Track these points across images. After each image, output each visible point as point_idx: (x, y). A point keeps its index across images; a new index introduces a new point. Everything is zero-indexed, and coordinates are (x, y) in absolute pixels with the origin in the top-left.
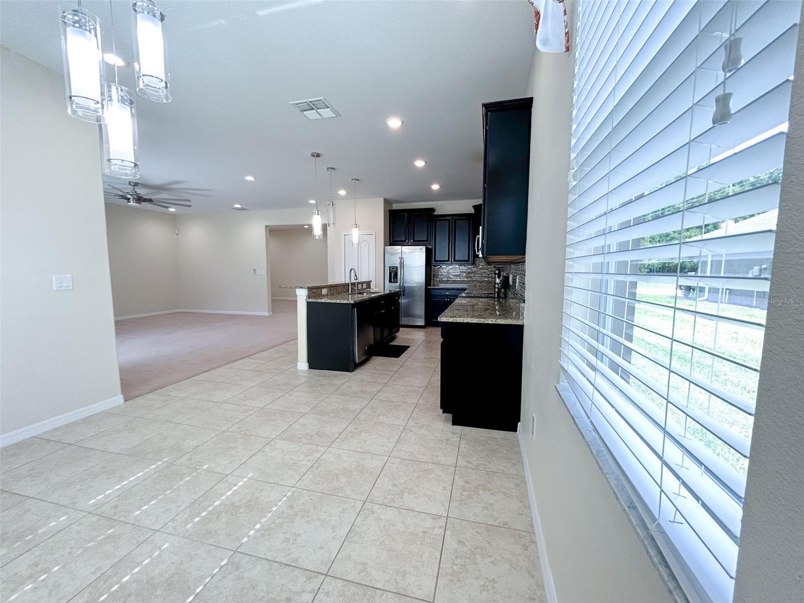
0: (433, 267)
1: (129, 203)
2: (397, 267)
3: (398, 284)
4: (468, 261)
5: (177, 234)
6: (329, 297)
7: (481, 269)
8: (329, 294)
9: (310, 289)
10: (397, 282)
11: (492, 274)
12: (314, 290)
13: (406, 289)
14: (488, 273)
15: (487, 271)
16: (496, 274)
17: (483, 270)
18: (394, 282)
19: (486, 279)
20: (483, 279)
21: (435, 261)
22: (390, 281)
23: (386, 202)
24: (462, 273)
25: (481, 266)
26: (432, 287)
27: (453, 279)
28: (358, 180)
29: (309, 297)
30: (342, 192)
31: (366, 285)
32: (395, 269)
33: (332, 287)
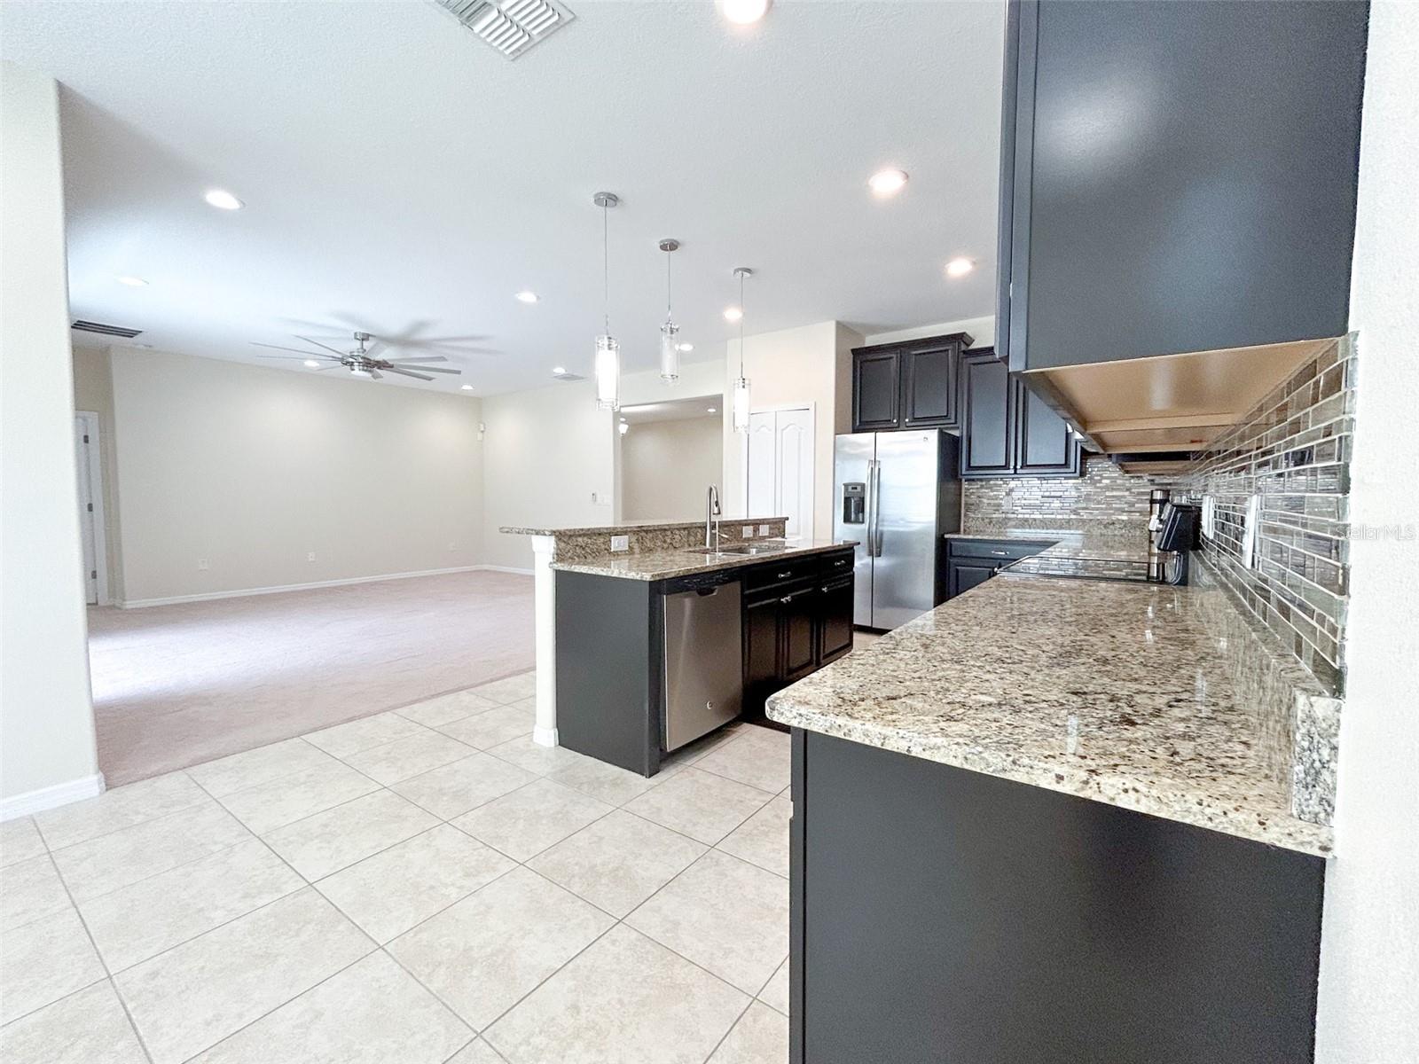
0: (965, 485)
1: (353, 372)
2: (863, 486)
3: (865, 526)
4: (1066, 465)
5: (482, 432)
6: (637, 556)
7: (1107, 488)
8: (637, 550)
9: (560, 536)
10: (863, 522)
11: (1142, 501)
12: (580, 539)
13: (885, 539)
14: (1131, 499)
15: (1127, 493)
16: (1152, 502)
17: (1113, 490)
18: (857, 521)
19: (1124, 517)
20: (1114, 518)
21: (969, 467)
22: (847, 519)
23: (843, 329)
24: (1050, 500)
25: (1107, 481)
26: (962, 536)
27: (1020, 516)
28: (748, 270)
29: (560, 557)
30: (733, 314)
31: (770, 528)
32: (859, 489)
33: (646, 532)
